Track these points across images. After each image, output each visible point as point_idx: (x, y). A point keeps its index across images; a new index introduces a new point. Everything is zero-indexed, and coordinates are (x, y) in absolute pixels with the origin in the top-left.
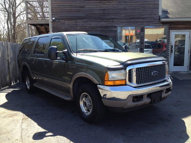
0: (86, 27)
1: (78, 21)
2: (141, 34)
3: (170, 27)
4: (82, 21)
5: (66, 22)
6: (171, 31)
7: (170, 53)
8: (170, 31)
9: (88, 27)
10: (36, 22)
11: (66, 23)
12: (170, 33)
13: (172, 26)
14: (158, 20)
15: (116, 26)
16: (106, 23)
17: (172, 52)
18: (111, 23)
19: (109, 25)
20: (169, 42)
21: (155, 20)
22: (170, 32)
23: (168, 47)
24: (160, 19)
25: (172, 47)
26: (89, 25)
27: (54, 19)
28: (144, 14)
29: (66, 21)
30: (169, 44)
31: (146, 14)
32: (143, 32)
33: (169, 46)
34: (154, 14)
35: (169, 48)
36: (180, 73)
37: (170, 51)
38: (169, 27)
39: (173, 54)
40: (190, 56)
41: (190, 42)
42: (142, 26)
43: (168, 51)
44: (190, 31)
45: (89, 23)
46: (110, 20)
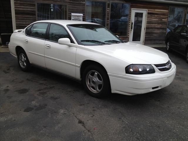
2: (108, 10)
3: (131, 5)
6: (132, 9)
7: (130, 30)
12: (131, 11)
13: (134, 5)
20: (130, 19)
23: (129, 23)
25: (132, 23)
30: (130, 21)
32: (109, 8)
35: (130, 24)
37: (130, 27)
39: (133, 30)
40: (146, 32)
41: (146, 20)
42: (108, 2)
43: (129, 27)
44: (147, 10)
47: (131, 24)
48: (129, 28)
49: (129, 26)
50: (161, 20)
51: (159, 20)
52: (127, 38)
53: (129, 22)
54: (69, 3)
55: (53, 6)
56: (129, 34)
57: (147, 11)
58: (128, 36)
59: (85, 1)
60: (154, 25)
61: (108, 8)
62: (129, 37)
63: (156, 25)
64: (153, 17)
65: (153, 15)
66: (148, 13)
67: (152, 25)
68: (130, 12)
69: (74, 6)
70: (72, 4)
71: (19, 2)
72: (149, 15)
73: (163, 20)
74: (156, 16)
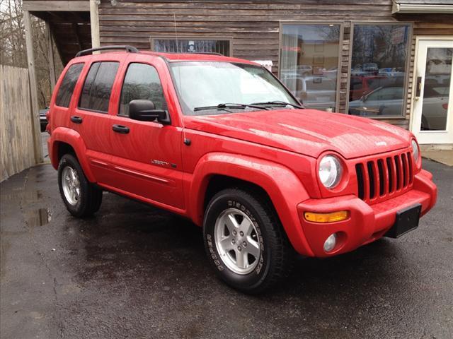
0: (196, 24)
1: (173, 5)
2: (344, 47)
3: (415, 27)
4: (184, 5)
5: (140, 8)
6: (418, 38)
7: (412, 98)
8: (415, 40)
10: (52, 6)
11: (139, 10)
12: (414, 45)
13: (423, 26)
14: (386, 9)
15: (278, 22)
16: (252, 13)
17: (418, 94)
18: (264, 13)
19: (258, 19)
20: (413, 67)
21: (381, 8)
22: (417, 41)
23: (410, 80)
24: (391, 6)
25: (419, 80)
26: (203, 18)
29: (139, 5)
30: (412, 72)
32: (347, 41)
33: (412, 77)
35: (411, 83)
36: (435, 148)
37: (413, 91)
38: (415, 29)
39: (421, 98)
42: (346, 25)
43: (409, 91)
45: (205, 12)
46: (263, 5)
47: (414, 81)
48: (411, 93)
49: (411, 88)
52: (405, 122)
53: (411, 75)
54: (235, 36)
55: (194, 46)
56: (409, 109)
58: (407, 117)
59: (278, 27)
61: (345, 39)
62: (409, 120)
68: (413, 47)
69: (248, 43)
70: (243, 36)
71: (111, 40)
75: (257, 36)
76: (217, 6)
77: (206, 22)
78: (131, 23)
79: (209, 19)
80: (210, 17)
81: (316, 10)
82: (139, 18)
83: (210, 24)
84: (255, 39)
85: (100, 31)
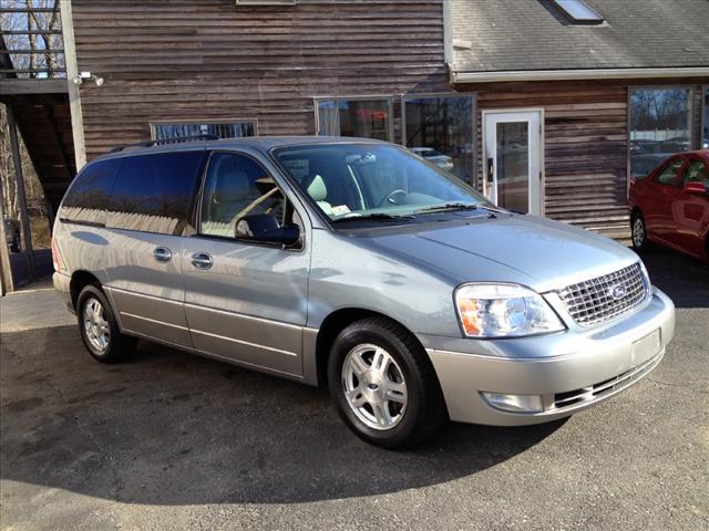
0: (209, 105)
1: (177, 82)
2: (396, 126)
3: (480, 98)
4: (191, 82)
5: (135, 86)
6: (484, 112)
7: (484, 183)
8: (480, 114)
9: (213, 104)
10: (18, 87)
11: (133, 90)
12: (480, 120)
13: (488, 97)
14: (442, 78)
15: (312, 99)
16: (278, 89)
17: (490, 178)
18: (293, 88)
19: (287, 96)
20: (481, 146)
22: (483, 115)
23: (479, 162)
24: (448, 75)
25: (490, 162)
26: (216, 97)
27: (86, 75)
28: (398, 58)
29: (133, 83)
30: (481, 153)
31: (406, 58)
32: (398, 119)
33: (481, 159)
34: (430, 57)
35: (481, 166)
37: (485, 175)
38: (479, 101)
39: (495, 184)
40: (546, 188)
41: (543, 145)
42: (395, 100)
43: (480, 176)
44: (542, 109)
45: (219, 89)
46: (291, 80)
47: (484, 163)
48: (481, 179)
49: (481, 172)
50: (603, 139)
51: (593, 141)
53: (479, 156)
54: (260, 117)
55: (208, 131)
57: (543, 112)
59: (313, 105)
60: (575, 158)
61: (395, 117)
63: (584, 158)
64: (568, 133)
65: (569, 126)
66: (548, 121)
67: (567, 159)
68: (478, 123)
69: (276, 125)
71: (98, 128)
72: (552, 127)
73: (610, 138)
74: (580, 126)
75: (288, 117)
76: (233, 82)
77: (222, 101)
78: (124, 106)
79: (224, 97)
80: (225, 95)
81: (358, 84)
82: (133, 99)
83: (226, 104)
84: (285, 121)
85: (84, 117)
